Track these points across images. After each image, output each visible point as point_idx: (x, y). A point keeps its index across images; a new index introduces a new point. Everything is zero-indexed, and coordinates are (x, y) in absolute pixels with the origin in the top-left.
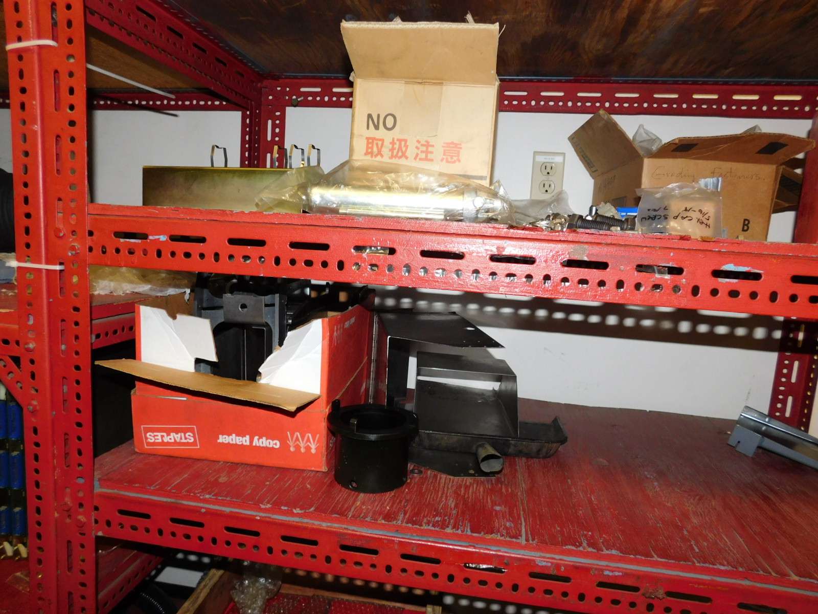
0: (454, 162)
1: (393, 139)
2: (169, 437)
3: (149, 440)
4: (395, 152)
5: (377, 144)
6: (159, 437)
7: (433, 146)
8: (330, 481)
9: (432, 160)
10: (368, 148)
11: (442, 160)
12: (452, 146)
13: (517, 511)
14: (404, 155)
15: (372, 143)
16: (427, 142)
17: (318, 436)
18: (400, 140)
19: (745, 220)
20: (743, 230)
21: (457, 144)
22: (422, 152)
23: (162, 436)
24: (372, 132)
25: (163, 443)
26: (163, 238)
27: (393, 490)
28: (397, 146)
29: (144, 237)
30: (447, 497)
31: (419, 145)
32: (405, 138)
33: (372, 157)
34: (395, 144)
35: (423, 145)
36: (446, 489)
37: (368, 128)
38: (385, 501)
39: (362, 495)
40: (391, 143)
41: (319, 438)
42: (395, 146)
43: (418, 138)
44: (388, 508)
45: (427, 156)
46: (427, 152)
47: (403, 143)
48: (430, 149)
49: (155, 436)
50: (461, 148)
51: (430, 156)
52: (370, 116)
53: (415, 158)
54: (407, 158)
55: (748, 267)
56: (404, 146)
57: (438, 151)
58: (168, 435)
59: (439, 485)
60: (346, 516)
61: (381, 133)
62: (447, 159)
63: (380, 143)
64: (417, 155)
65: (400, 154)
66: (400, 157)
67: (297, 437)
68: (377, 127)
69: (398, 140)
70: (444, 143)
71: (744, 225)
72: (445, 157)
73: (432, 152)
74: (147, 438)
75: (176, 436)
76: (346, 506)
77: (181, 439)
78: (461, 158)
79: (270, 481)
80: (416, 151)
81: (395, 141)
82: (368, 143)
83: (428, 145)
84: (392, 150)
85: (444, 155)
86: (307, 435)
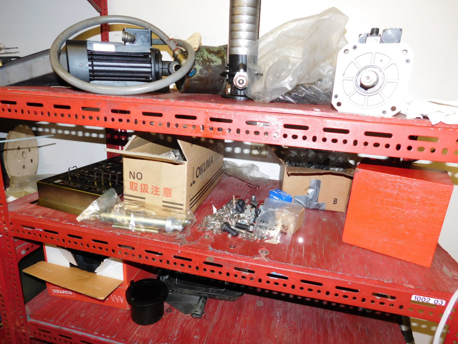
0: (169, 197)
1: (142, 184)
2: (62, 292)
3: (54, 292)
4: (143, 189)
5: (135, 185)
6: (58, 291)
7: (159, 189)
8: (128, 317)
9: (159, 195)
10: (131, 186)
11: (164, 195)
12: (167, 189)
13: (203, 340)
14: (147, 191)
15: (133, 184)
16: (156, 186)
17: (123, 297)
18: (145, 185)
19: (335, 199)
20: (334, 203)
21: (169, 189)
22: (155, 191)
23: (59, 291)
24: (132, 180)
25: (59, 294)
26: (41, 230)
27: (154, 323)
28: (143, 187)
29: (33, 228)
30: (176, 328)
31: (153, 188)
32: (147, 184)
33: (133, 190)
34: (143, 186)
35: (154, 188)
36: (178, 323)
37: (130, 178)
38: (148, 330)
39: (140, 326)
40: (140, 185)
41: (124, 298)
42: (142, 187)
43: (152, 184)
44: (147, 336)
45: (156, 193)
46: (156, 191)
47: (146, 186)
48: (158, 190)
49: (56, 291)
50: (171, 191)
51: (158, 193)
52: (130, 172)
53: (152, 193)
54: (148, 193)
55: (282, 274)
56: (146, 188)
57: (161, 192)
58: (62, 291)
59: (176, 320)
60: (127, 341)
61: (136, 180)
62: (166, 195)
63: (136, 185)
64: (152, 192)
65: (145, 191)
66: (145, 192)
67: (115, 297)
68: (134, 178)
69: (144, 184)
70: (164, 188)
71: (334, 201)
72: (165, 194)
73: (159, 192)
74: (53, 291)
75: (65, 292)
76: (130, 334)
77: (67, 293)
78: (172, 195)
79: (102, 316)
80: (152, 190)
81: (142, 185)
82: (131, 184)
83: (156, 188)
84: (141, 188)
85: (164, 193)
86: (119, 296)
